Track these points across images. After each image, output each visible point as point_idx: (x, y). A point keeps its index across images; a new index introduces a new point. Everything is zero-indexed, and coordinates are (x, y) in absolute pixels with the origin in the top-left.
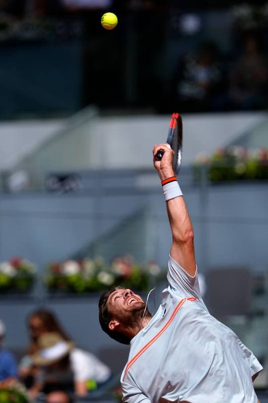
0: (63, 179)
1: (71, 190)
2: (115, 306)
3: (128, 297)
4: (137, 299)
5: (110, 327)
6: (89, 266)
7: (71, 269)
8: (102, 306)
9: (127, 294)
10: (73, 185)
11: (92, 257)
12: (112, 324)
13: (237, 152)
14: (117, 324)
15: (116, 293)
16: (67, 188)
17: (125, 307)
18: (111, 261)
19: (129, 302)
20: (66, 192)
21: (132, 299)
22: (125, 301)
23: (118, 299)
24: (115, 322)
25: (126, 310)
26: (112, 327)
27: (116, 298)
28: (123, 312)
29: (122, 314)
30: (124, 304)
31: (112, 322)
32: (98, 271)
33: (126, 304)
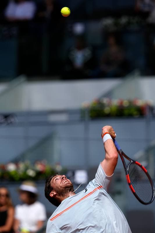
0: (6, 117)
1: (11, 123)
2: (55, 184)
3: (64, 179)
4: (68, 181)
5: (50, 195)
6: (22, 166)
7: (12, 168)
8: (47, 183)
9: (63, 177)
10: (12, 120)
11: (23, 161)
12: (52, 193)
13: (105, 101)
14: (55, 193)
15: (57, 177)
16: (9, 122)
17: (61, 185)
18: (34, 163)
19: (64, 182)
20: (8, 124)
21: (65, 181)
22: (62, 181)
23: (57, 180)
24: (54, 192)
25: (61, 187)
26: (52, 195)
27: (56, 180)
28: (59, 187)
29: (58, 188)
30: (61, 183)
31: (52, 192)
32: (27, 168)
33: (62, 183)
